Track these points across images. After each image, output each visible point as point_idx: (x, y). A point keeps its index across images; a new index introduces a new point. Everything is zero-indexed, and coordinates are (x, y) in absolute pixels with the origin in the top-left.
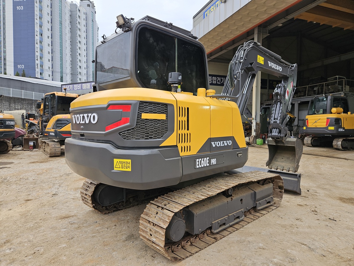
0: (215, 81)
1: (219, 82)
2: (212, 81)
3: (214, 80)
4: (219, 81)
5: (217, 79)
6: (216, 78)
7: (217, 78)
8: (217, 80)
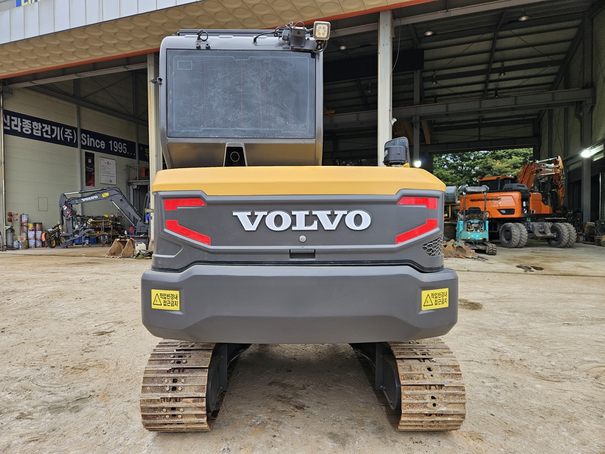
0: (38, 130)
1: (47, 134)
2: (32, 129)
3: (37, 128)
4: (47, 132)
5: (43, 128)
6: (42, 125)
7: (44, 125)
8: (44, 130)
